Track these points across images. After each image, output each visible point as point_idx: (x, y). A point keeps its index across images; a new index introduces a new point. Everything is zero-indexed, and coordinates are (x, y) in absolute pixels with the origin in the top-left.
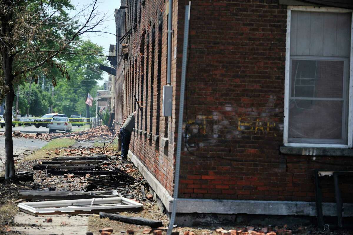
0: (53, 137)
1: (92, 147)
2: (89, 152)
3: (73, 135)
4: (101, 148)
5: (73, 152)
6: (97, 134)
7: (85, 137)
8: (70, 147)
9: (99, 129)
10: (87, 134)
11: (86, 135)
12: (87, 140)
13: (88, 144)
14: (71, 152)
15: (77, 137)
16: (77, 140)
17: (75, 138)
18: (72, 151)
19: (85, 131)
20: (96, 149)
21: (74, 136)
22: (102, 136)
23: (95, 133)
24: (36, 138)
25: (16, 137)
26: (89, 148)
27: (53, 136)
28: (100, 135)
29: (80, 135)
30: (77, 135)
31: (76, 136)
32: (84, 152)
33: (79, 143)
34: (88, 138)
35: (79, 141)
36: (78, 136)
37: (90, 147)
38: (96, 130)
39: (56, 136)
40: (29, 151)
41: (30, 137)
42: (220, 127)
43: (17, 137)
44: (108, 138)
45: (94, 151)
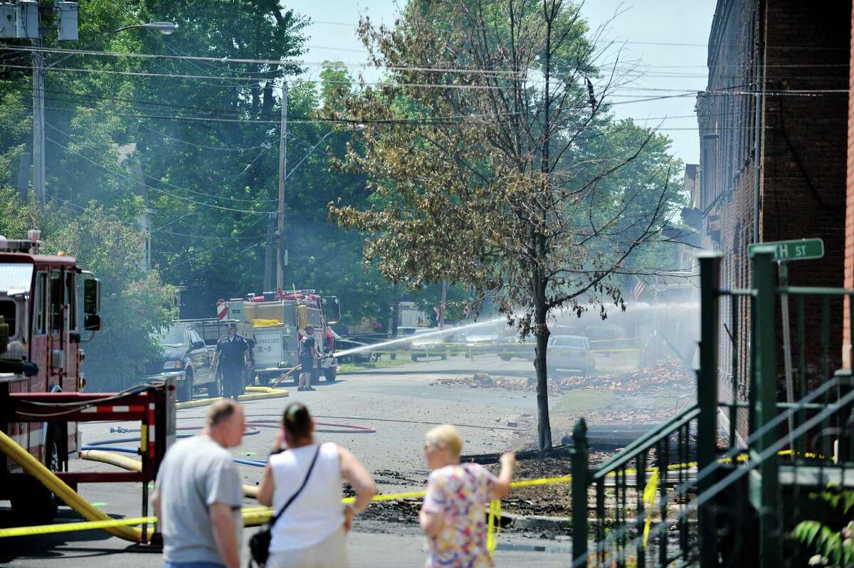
0: (565, 387)
1: (651, 407)
2: (647, 416)
3: (607, 381)
4: (670, 410)
5: (617, 417)
6: (659, 380)
7: (635, 385)
8: (609, 407)
9: (663, 369)
10: (637, 379)
11: (636, 381)
12: (638, 392)
13: (641, 401)
14: (614, 417)
15: (616, 386)
16: (616, 392)
17: (612, 388)
18: (615, 414)
19: (633, 374)
20: (661, 411)
21: (610, 384)
22: (671, 383)
23: (656, 378)
24: (528, 389)
25: (486, 387)
26: (646, 409)
27: (563, 385)
28: (667, 381)
29: (622, 381)
30: (617, 382)
31: (614, 383)
32: (638, 417)
33: (623, 399)
34: (639, 389)
35: (623, 396)
36: (619, 384)
37: (649, 408)
38: (659, 370)
39: (571, 384)
40: (529, 416)
41: (515, 387)
42: (816, 381)
43: (489, 387)
44: (684, 388)
45: (657, 416)
